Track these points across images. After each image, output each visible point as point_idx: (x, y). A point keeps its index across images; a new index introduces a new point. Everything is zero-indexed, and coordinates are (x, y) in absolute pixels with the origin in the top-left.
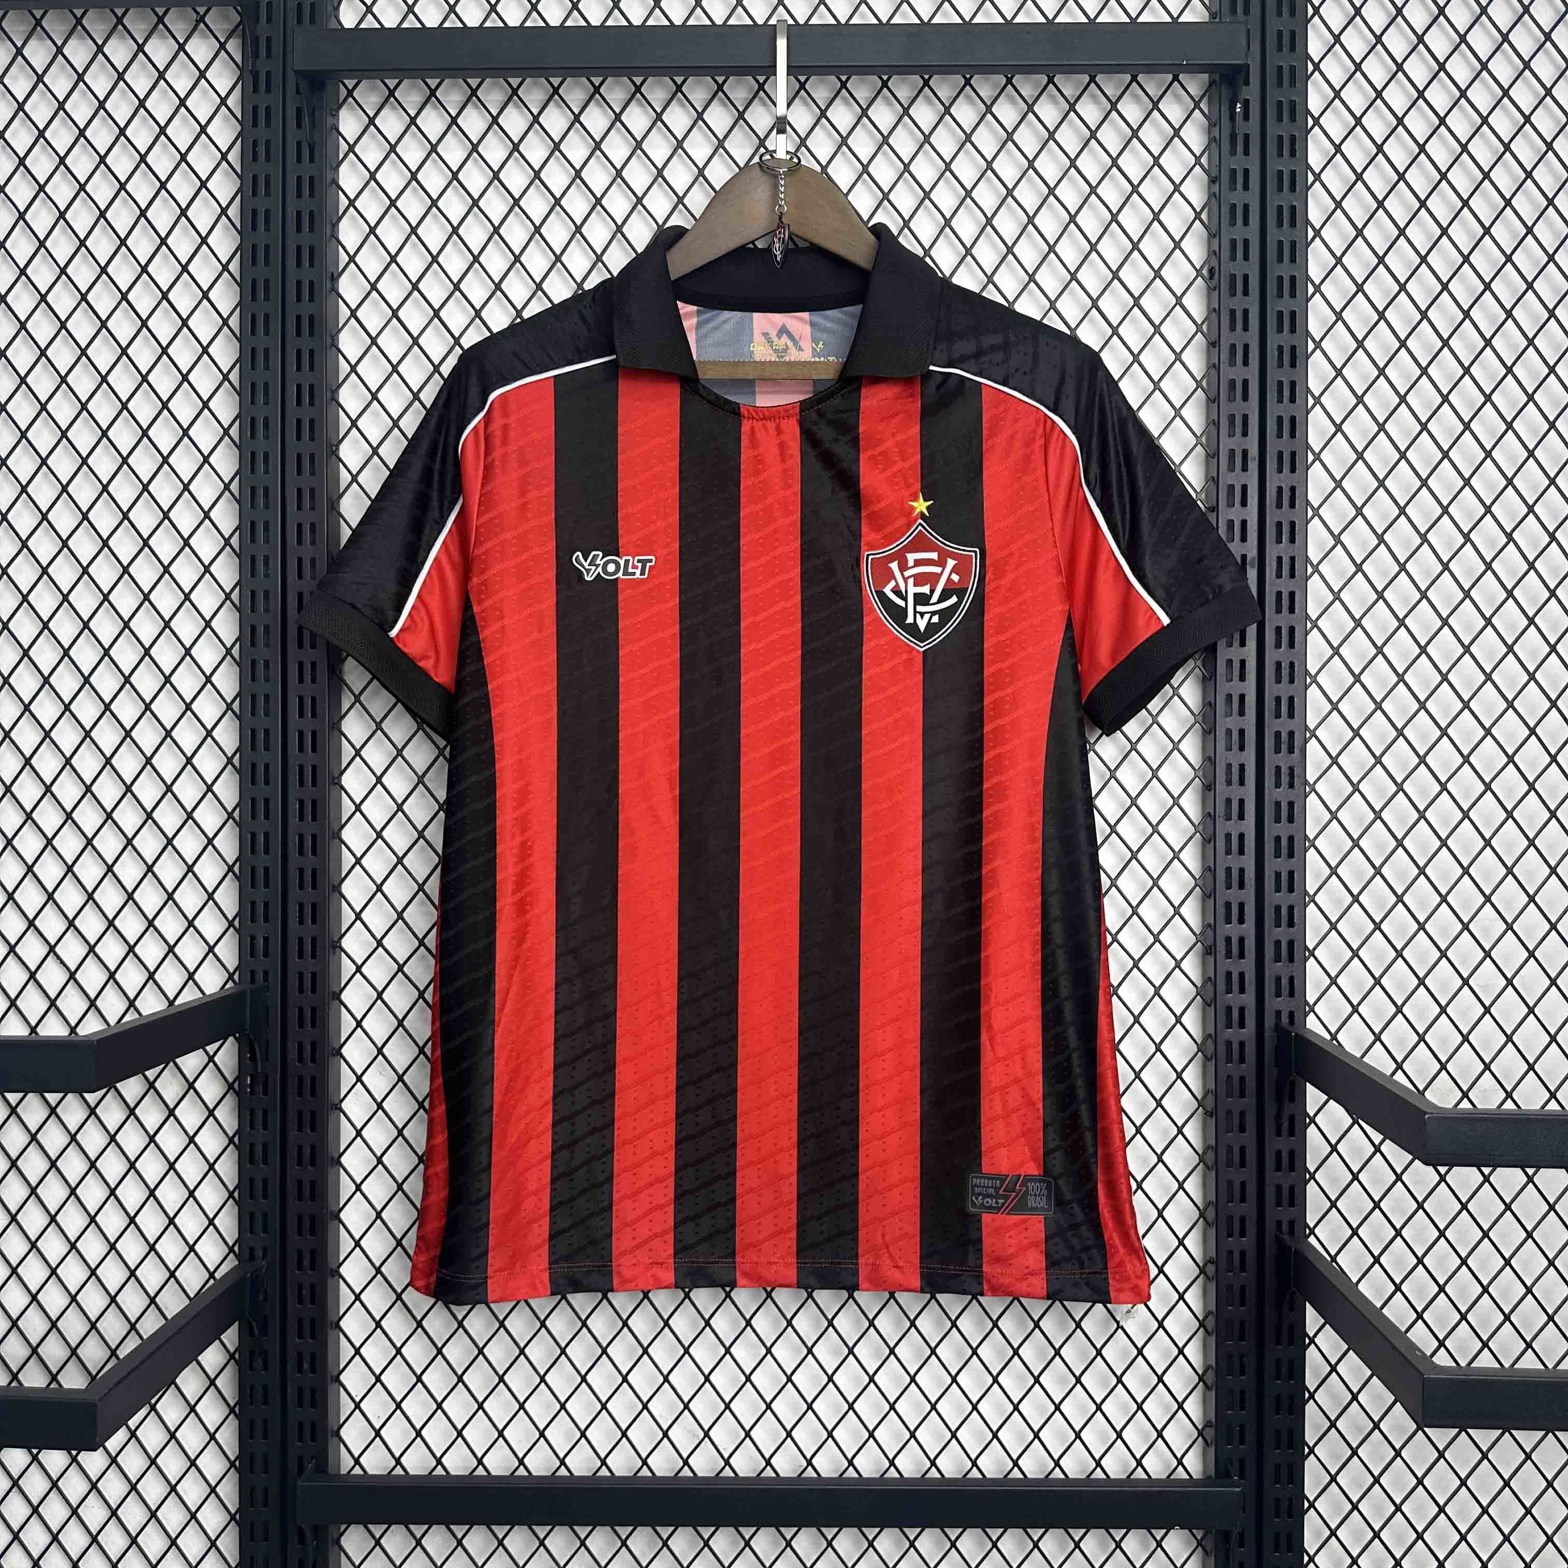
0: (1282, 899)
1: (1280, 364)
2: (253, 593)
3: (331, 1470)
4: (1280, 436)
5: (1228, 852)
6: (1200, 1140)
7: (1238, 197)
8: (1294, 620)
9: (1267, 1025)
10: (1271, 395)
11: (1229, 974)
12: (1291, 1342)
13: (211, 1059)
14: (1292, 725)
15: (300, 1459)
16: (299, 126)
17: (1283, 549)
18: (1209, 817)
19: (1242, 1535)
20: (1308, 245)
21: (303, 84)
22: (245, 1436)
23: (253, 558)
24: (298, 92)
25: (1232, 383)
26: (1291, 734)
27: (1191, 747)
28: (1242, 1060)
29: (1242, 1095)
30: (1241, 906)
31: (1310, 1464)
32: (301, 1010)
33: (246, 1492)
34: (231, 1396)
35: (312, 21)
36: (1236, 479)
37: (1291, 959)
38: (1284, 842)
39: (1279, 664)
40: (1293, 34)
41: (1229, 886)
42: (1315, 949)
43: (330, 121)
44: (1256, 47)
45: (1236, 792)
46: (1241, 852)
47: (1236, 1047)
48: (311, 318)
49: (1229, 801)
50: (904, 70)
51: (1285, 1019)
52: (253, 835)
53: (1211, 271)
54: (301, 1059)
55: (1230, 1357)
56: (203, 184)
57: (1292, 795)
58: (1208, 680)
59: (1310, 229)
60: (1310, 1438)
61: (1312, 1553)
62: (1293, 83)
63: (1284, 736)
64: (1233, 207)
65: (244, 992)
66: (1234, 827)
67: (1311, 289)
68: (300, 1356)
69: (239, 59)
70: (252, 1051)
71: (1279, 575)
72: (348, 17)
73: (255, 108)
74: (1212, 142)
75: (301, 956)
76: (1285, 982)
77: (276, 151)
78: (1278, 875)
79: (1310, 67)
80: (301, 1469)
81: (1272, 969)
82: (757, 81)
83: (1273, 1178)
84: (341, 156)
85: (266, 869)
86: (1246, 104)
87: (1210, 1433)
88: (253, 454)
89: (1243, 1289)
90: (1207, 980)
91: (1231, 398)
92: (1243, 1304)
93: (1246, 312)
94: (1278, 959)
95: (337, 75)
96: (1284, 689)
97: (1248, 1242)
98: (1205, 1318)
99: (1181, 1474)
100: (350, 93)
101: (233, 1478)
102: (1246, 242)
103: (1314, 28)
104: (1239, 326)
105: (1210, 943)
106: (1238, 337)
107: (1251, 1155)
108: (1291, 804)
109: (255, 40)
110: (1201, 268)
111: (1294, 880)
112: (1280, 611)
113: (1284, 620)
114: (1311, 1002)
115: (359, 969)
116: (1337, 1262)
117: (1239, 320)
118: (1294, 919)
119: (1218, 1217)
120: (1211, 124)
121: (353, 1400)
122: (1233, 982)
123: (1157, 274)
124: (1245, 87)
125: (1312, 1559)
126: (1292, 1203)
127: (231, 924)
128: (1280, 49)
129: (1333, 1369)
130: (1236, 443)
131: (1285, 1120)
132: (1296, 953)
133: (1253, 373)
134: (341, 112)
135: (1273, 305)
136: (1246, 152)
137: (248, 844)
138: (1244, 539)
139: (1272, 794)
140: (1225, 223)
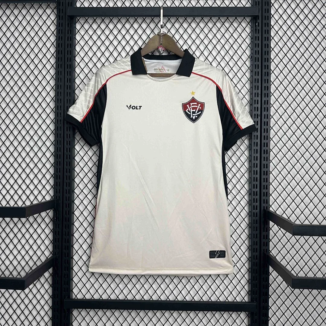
0: (265, 184)
1: (265, 76)
2: (58, 120)
3: (71, 298)
4: (265, 90)
5: (254, 174)
6: (248, 233)
7: (257, 42)
8: (268, 127)
9: (262, 210)
10: (263, 82)
11: (254, 199)
12: (266, 274)
13: (48, 214)
14: (267, 148)
15: (65, 296)
16: (68, 27)
17: (266, 113)
18: (250, 167)
19: (256, 313)
20: (271, 52)
21: (69, 18)
22: (53, 291)
23: (58, 113)
24: (68, 20)
25: (255, 79)
26: (267, 150)
27: (246, 153)
28: (257, 216)
29: (257, 223)
30: (257, 185)
31: (270, 299)
32: (66, 204)
33: (53, 303)
34: (51, 283)
35: (71, 6)
36: (256, 98)
37: (267, 196)
38: (265, 172)
39: (264, 136)
40: (268, 9)
41: (254, 181)
42: (272, 194)
43: (74, 26)
44: (260, 12)
45: (256, 162)
46: (257, 174)
47: (255, 214)
48: (70, 65)
49: (254, 164)
50: (190, 16)
51: (265, 208)
52: (57, 169)
53: (251, 57)
54: (66, 214)
55: (254, 277)
56: (49, 38)
57: (267, 163)
58: (250, 139)
59: (271, 48)
60: (270, 294)
61: (270, 317)
62: (268, 19)
64: (256, 44)
65: (55, 200)
66: (255, 169)
67: (271, 61)
68: (65, 275)
69: (56, 13)
70: (56, 213)
71: (265, 118)
72: (78, 5)
73: (59, 23)
74: (252, 31)
75: (66, 193)
76: (265, 201)
77: (64, 31)
78: (264, 179)
79: (272, 16)
80: (65, 298)
81: (263, 198)
83: (263, 240)
84: (76, 33)
85: (60, 176)
86: (258, 23)
87: (250, 293)
88: (58, 92)
89: (257, 263)
90: (249, 200)
91: (255, 82)
92: (257, 266)
93: (258, 65)
95: (76, 16)
96: (266, 141)
97: (258, 254)
98: (249, 269)
99: (244, 301)
100: (78, 20)
101: (51, 300)
102: (258, 51)
103: (272, 8)
104: (257, 68)
105: (250, 193)
106: (257, 70)
107: (258, 236)
108: (267, 165)
109: (60, 9)
110: (249, 56)
111: (267, 180)
112: (265, 125)
113: (265, 127)
114: (271, 205)
115: (78, 196)
116: (275, 257)
117: (256, 66)
118: (267, 188)
119: (252, 248)
120: (252, 27)
121: (75, 284)
122: (255, 201)
123: (240, 57)
124: (258, 20)
125: (270, 319)
126: (267, 246)
127: (52, 187)
128: (265, 12)
129: (275, 280)
130: (256, 91)
131: (265, 229)
132: (268, 195)
133: (260, 77)
134: (77, 24)
135: (264, 64)
136: (258, 33)
137: (56, 170)
138: (258, 111)
139: (263, 162)
140: (254, 47)
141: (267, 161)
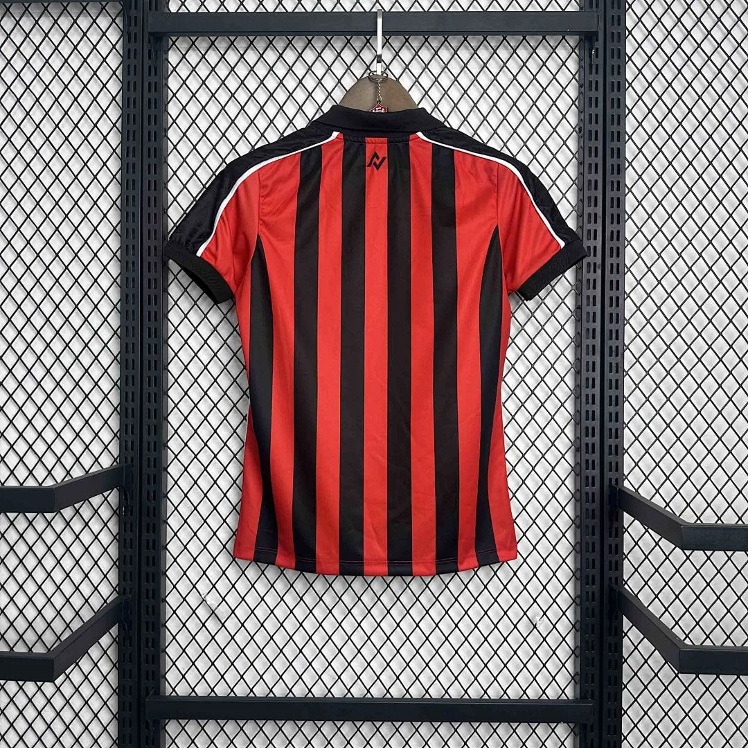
0: (613, 425)
1: (613, 173)
2: (127, 279)
3: (161, 694)
4: (612, 206)
5: (587, 403)
6: (573, 539)
7: (593, 94)
8: (619, 293)
9: (605, 484)
10: (608, 187)
11: (587, 461)
12: (616, 635)
13: (106, 499)
14: (618, 343)
15: (147, 688)
16: (150, 58)
17: (614, 260)
18: (578, 386)
19: (592, 726)
20: (626, 117)
21: (152, 38)
22: (121, 677)
23: (127, 262)
24: (149, 42)
25: (590, 181)
26: (617, 347)
27: (569, 354)
28: (593, 501)
29: (593, 518)
30: (593, 428)
31: (625, 692)
32: (149, 476)
33: (121, 705)
34: (114, 658)
35: (156, 9)
36: (592, 227)
37: (617, 454)
38: (614, 398)
39: (611, 314)
40: (619, 17)
41: (587, 419)
42: (628, 449)
43: (164, 56)
44: (601, 24)
45: (591, 375)
46: (593, 403)
47: (590, 495)
48: (155, 149)
49: (587, 379)
50: (435, 33)
51: (614, 482)
52: (127, 393)
53: (580, 129)
54: (148, 499)
55: (587, 642)
56: (104, 86)
57: (617, 376)
58: (578, 322)
59: (626, 109)
60: (625, 681)
61: (625, 735)
62: (619, 40)
63: (614, 349)
64: (591, 99)
65: (122, 468)
66: (590, 391)
67: (627, 138)
68: (147, 640)
69: (121, 27)
70: (126, 495)
71: (612, 273)
72: (173, 8)
73: (129, 50)
74: (581, 68)
75: (149, 450)
76: (614, 464)
77: (139, 70)
78: (611, 414)
79: (627, 33)
80: (147, 694)
81: (607, 458)
82: (366, 38)
83: (607, 557)
84: (170, 72)
85: (133, 409)
86: (597, 50)
87: (577, 678)
88: (127, 213)
89: (593, 610)
90: (577, 464)
91: (590, 189)
92: (593, 616)
93: (596, 148)
94: (610, 454)
95: (168, 34)
96: (614, 327)
97: (596, 588)
98: (576, 623)
99: (564, 697)
100: (174, 43)
101: (115, 698)
102: (597, 115)
103: (629, 14)
104: (593, 154)
105: (578, 447)
106: (593, 160)
107: (598, 547)
108: (617, 381)
109: (129, 18)
110: (576, 127)
111: (618, 417)
112: (611, 289)
113: (614, 294)
114: (626, 474)
115: (176, 456)
116: (636, 596)
117: (593, 152)
118: (618, 435)
119: (582, 576)
120: (580, 60)
121: (172, 661)
122: (589, 465)
123: (555, 130)
124: (596, 42)
125: (625, 738)
126: (617, 570)
127: (116, 435)
128: (613, 24)
129: (636, 648)
130: (591, 210)
131: (614, 530)
132: (619, 451)
133: (600, 177)
134: (170, 52)
135: (609, 145)
136: (597, 73)
137: (124, 397)
138: (595, 255)
139: (608, 376)
140: (587, 105)
141: (617, 372)
